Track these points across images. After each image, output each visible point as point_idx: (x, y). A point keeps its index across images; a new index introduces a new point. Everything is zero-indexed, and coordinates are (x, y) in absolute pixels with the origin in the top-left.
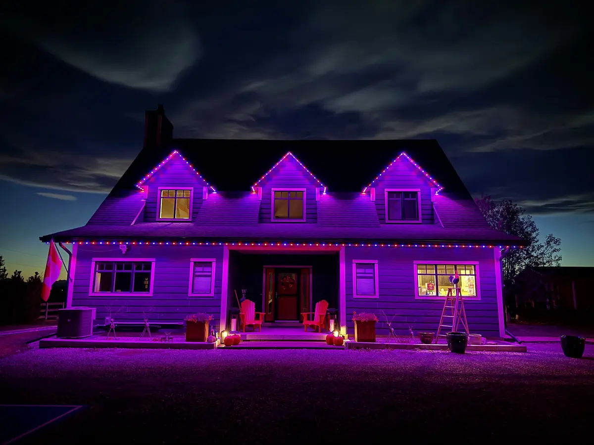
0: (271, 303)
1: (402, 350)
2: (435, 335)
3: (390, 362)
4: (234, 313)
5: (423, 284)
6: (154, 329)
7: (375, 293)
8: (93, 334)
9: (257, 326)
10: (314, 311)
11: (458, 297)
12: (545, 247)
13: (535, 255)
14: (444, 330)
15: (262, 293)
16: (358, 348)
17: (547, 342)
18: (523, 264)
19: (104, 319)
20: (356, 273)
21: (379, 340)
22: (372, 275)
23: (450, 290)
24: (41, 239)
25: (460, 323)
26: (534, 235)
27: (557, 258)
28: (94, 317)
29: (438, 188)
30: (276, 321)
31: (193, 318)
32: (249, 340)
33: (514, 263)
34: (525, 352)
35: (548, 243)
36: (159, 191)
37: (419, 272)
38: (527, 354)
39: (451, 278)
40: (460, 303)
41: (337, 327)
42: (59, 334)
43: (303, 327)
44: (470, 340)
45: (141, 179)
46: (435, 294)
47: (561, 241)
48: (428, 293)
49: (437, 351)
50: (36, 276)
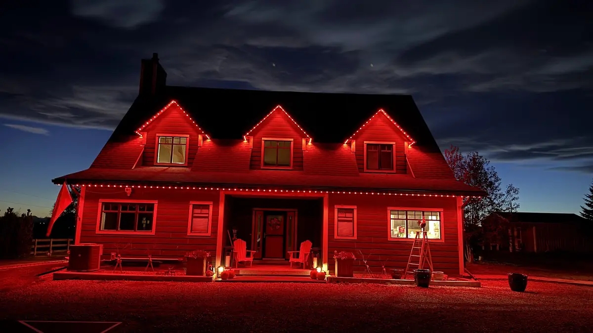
0: (259, 242)
1: (375, 284)
2: (404, 272)
3: (365, 293)
4: (227, 250)
5: (395, 227)
6: (156, 265)
7: (353, 235)
8: (101, 268)
9: (248, 263)
10: (298, 249)
11: (425, 239)
12: (506, 195)
13: (497, 202)
14: (412, 268)
15: (251, 233)
16: (338, 282)
17: (500, 279)
18: (486, 210)
19: (110, 255)
20: (338, 217)
21: (356, 276)
22: (352, 219)
23: (418, 233)
24: (53, 181)
25: (426, 262)
26: (497, 184)
27: (516, 206)
28: (101, 253)
29: (411, 142)
30: (264, 259)
31: (193, 254)
32: (242, 275)
33: (478, 210)
34: (480, 287)
35: (508, 192)
36: (157, 138)
37: (392, 217)
38: (480, 289)
39: (419, 223)
40: (426, 244)
41: (320, 264)
42: (70, 267)
43: (289, 264)
44: (434, 276)
45: (140, 126)
46: (405, 236)
47: (519, 191)
48: (399, 235)
49: (405, 286)
50: (28, 213)
